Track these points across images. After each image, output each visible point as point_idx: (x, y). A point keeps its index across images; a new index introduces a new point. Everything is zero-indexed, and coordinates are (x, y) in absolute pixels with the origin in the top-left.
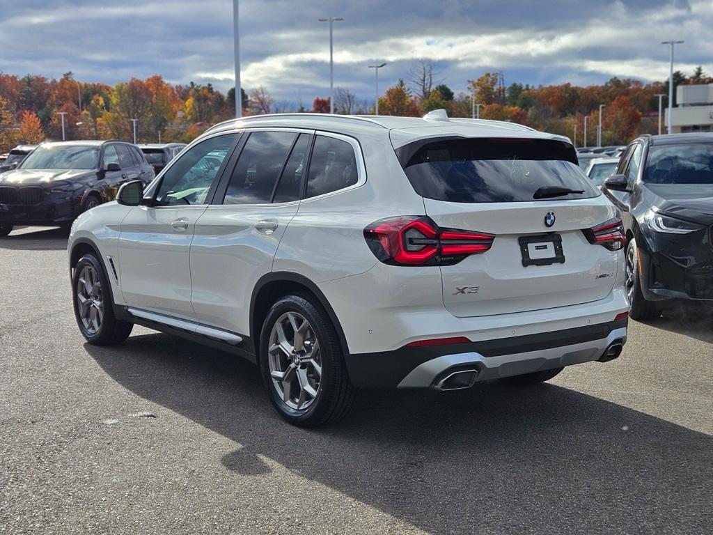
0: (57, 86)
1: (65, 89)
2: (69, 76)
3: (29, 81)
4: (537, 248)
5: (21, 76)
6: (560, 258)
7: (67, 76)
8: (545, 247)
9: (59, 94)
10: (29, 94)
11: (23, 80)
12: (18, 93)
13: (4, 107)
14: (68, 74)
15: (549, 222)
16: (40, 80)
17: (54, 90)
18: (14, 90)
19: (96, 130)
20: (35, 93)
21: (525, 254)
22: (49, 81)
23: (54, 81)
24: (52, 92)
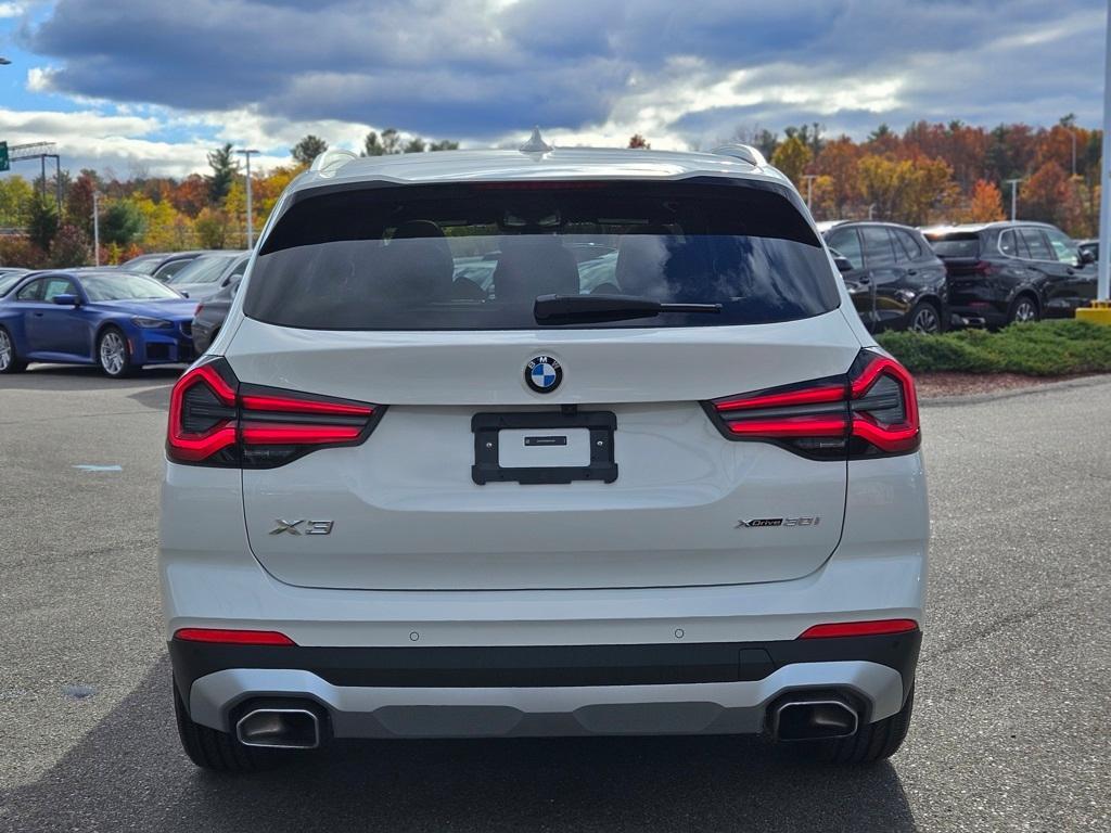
0: (1046, 138)
1: (1060, 142)
2: (1070, 121)
3: (1001, 134)
4: (534, 441)
5: (990, 127)
6: (603, 468)
7: (1065, 121)
8: (561, 441)
9: (1048, 151)
10: (1000, 154)
11: (994, 133)
12: (983, 153)
13: (949, 177)
14: (1067, 119)
15: (539, 380)
16: (1020, 131)
17: (1041, 144)
18: (978, 149)
19: (1092, 205)
20: (1010, 153)
21: (486, 453)
22: (1034, 132)
23: (1042, 131)
24: (1037, 148)
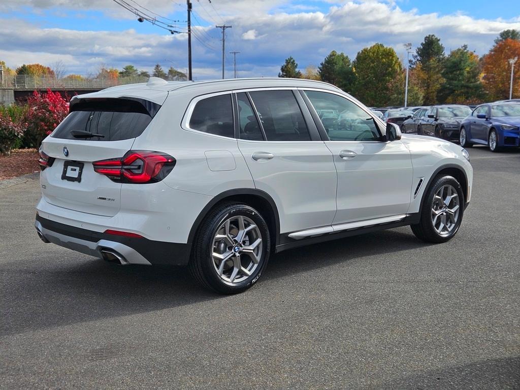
4: (72, 170)
6: (78, 179)
8: (75, 170)
21: (65, 172)
